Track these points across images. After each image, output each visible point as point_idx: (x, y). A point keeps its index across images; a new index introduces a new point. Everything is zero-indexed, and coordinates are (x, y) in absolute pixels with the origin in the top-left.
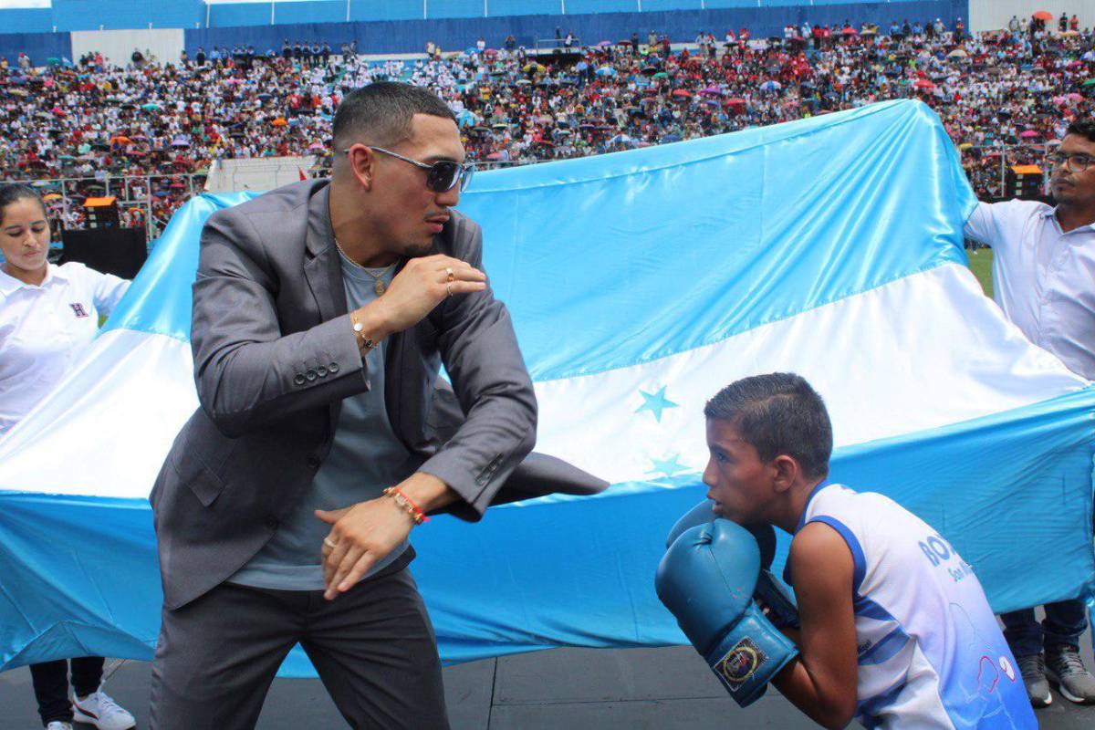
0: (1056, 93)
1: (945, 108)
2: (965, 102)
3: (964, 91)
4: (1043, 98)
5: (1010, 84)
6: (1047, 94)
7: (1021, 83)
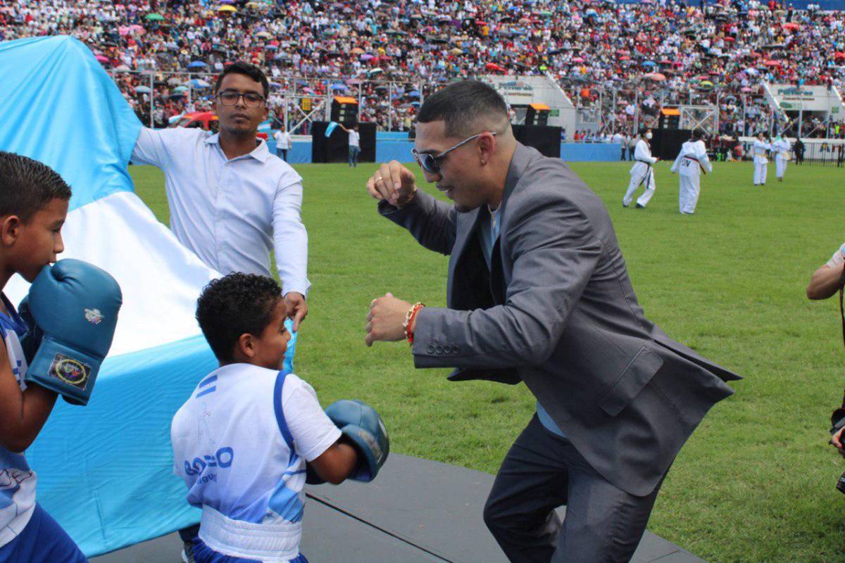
0: (120, 24)
1: (16, 28)
2: (37, 24)
3: (35, 13)
4: (110, 27)
5: (79, 11)
6: (112, 24)
7: (90, 11)
